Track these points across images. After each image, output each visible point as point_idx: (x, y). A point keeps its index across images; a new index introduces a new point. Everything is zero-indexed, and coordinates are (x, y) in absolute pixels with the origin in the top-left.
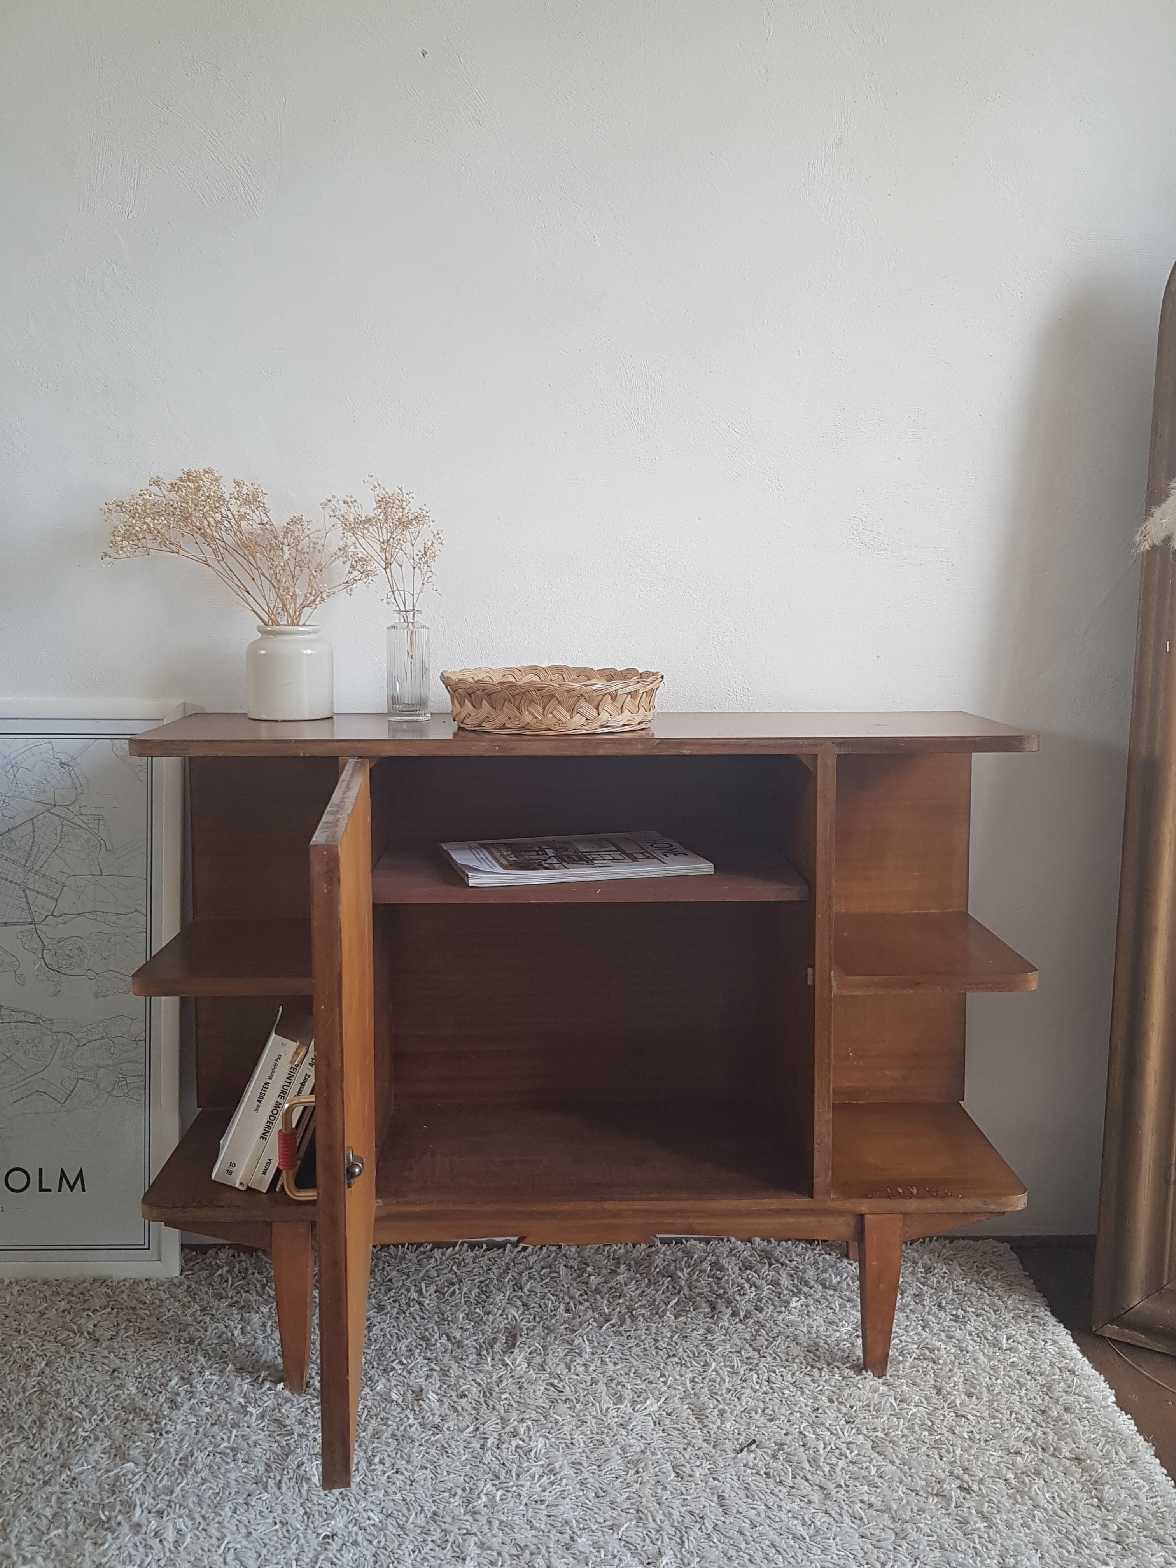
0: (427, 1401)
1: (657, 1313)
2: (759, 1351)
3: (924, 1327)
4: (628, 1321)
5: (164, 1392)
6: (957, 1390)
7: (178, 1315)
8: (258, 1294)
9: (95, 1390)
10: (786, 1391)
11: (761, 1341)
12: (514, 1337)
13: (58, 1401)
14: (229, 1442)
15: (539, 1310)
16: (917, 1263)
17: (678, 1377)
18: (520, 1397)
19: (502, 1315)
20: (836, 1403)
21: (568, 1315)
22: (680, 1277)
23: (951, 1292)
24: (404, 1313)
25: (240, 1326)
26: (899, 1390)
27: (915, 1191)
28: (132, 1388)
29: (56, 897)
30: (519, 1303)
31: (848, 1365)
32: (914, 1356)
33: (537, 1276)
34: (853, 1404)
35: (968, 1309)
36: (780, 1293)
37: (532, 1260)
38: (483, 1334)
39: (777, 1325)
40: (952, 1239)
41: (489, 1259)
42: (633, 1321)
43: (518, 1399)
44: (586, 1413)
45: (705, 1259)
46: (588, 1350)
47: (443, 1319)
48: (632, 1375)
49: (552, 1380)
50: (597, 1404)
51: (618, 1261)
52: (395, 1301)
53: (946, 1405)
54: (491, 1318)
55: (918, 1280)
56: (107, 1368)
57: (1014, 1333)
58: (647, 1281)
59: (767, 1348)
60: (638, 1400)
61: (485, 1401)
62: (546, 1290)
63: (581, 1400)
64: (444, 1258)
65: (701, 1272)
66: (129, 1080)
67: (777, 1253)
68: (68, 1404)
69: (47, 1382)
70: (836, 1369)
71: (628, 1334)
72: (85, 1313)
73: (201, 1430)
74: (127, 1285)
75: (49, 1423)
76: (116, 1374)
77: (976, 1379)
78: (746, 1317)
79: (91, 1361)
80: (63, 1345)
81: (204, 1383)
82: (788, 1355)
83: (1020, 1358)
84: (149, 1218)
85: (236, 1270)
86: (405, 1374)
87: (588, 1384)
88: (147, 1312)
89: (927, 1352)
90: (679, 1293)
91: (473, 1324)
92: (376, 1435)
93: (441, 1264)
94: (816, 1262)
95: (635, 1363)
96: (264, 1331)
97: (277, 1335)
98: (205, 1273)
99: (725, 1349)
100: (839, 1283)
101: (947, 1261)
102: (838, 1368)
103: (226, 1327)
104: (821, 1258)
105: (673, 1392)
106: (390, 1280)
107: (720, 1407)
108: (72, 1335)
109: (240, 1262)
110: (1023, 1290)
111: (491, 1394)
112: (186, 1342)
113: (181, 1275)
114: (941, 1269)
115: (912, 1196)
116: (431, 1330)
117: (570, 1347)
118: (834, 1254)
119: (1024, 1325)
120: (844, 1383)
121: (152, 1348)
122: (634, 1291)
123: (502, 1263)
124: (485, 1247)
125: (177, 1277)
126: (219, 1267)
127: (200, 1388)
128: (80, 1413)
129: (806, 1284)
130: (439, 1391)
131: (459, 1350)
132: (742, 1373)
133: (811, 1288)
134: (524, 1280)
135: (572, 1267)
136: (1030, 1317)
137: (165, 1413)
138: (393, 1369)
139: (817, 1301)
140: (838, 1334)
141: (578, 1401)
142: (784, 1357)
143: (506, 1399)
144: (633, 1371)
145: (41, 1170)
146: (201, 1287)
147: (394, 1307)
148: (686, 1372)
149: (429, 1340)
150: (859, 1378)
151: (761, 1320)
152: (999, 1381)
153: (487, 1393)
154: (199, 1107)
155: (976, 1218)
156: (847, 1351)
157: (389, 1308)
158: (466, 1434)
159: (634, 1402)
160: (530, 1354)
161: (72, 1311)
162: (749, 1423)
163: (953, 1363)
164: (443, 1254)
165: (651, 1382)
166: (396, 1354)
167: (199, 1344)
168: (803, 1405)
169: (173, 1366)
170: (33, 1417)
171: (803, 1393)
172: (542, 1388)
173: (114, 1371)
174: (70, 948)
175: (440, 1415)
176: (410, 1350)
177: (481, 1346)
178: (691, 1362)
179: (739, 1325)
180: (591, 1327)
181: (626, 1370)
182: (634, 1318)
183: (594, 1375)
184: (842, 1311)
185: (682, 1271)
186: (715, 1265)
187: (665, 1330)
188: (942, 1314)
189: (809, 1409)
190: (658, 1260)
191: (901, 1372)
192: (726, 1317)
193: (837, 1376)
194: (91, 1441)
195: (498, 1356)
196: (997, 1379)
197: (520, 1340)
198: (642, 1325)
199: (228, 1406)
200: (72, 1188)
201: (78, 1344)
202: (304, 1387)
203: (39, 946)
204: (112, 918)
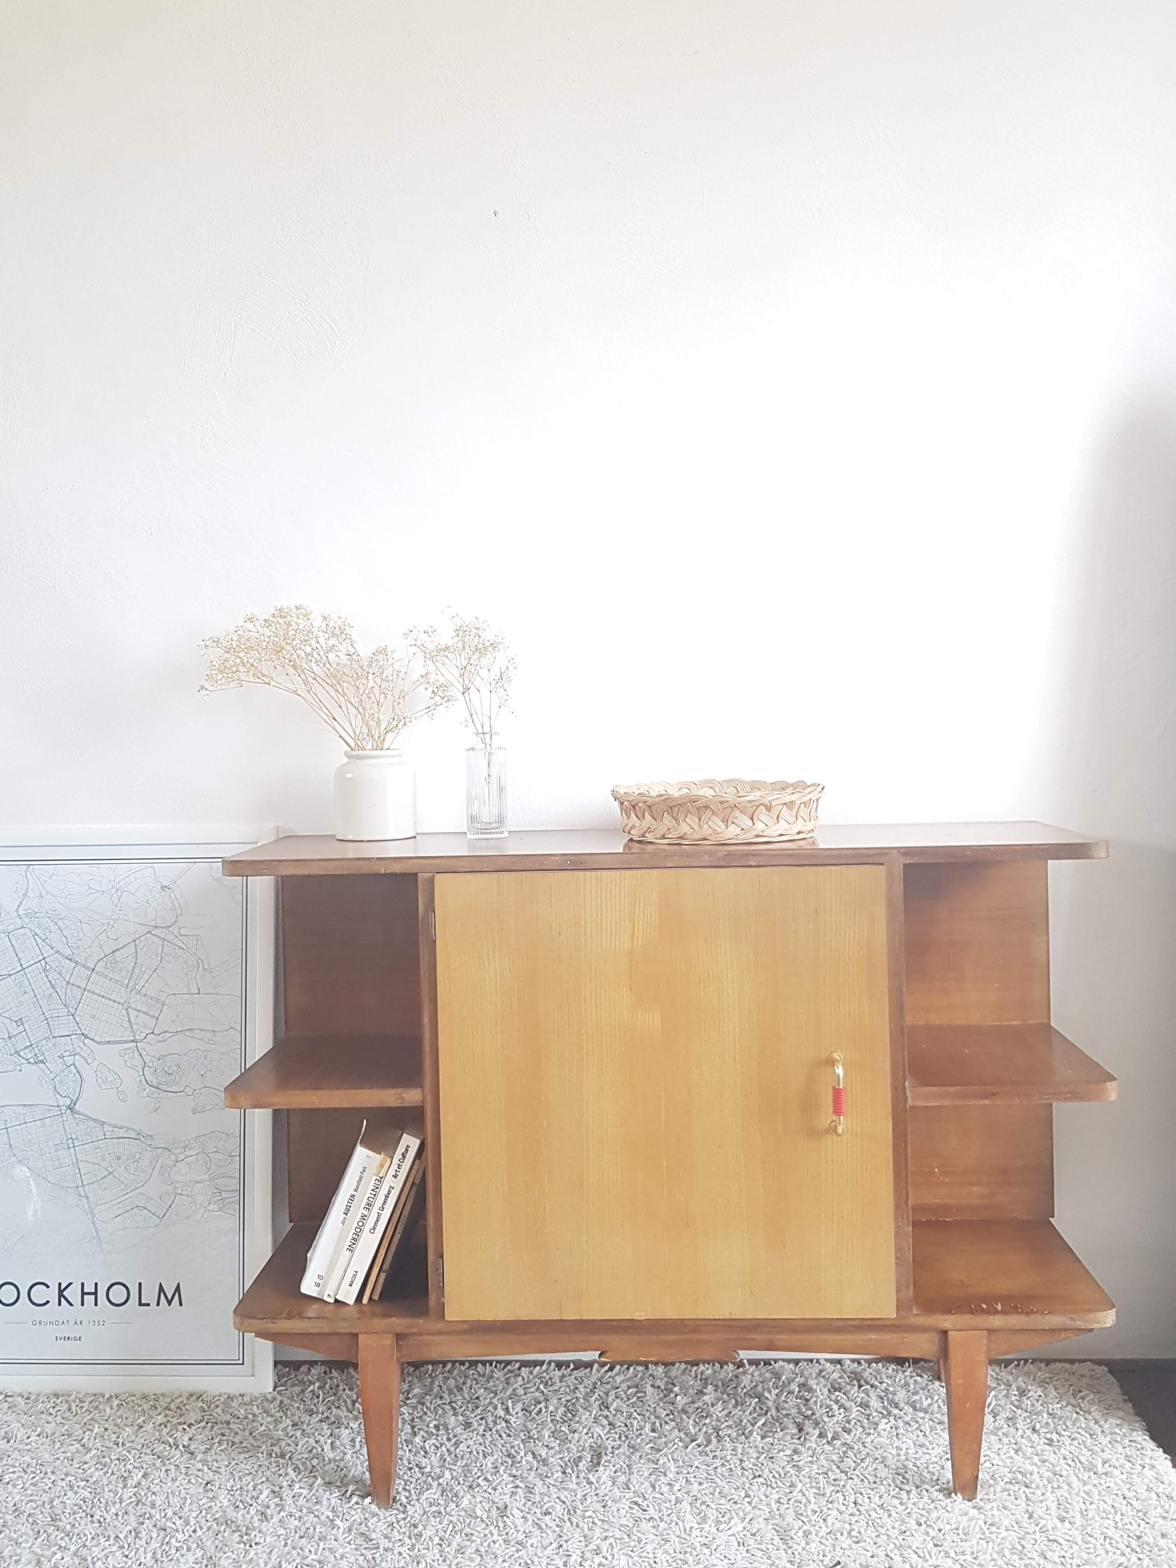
0: (511, 1518)
1: (743, 1434)
2: (846, 1473)
3: (1017, 1451)
4: (714, 1441)
5: (255, 1504)
6: (1049, 1515)
7: (270, 1430)
8: (348, 1410)
9: (189, 1502)
10: (873, 1513)
11: (849, 1462)
12: (599, 1456)
13: (153, 1512)
14: (316, 1554)
15: (625, 1429)
16: (1011, 1386)
17: (763, 1498)
18: (604, 1515)
19: (587, 1433)
20: (924, 1526)
21: (654, 1434)
22: (767, 1398)
23: (1045, 1415)
24: (491, 1430)
25: (329, 1441)
26: (989, 1514)
27: (999, 1307)
28: (224, 1500)
29: (156, 1015)
30: (605, 1422)
31: (937, 1487)
32: (1006, 1479)
33: (624, 1396)
34: (942, 1527)
35: (1063, 1433)
36: (869, 1415)
37: (618, 1379)
38: (569, 1452)
39: (865, 1447)
40: (1048, 1362)
41: (576, 1379)
42: (719, 1441)
43: (602, 1517)
44: (670, 1532)
45: (793, 1381)
46: (673, 1469)
47: (529, 1437)
48: (716, 1494)
49: (636, 1499)
50: (680, 1523)
51: (705, 1381)
52: (482, 1419)
53: (1037, 1529)
54: (576, 1436)
55: (1012, 1403)
56: (200, 1481)
57: (1110, 1457)
58: (733, 1401)
59: (854, 1470)
60: (722, 1520)
61: (569, 1519)
62: (632, 1410)
63: (665, 1519)
64: (531, 1377)
65: (789, 1393)
66: (224, 1195)
67: (866, 1374)
68: (163, 1515)
69: (143, 1494)
70: (924, 1492)
71: (714, 1454)
72: (181, 1427)
73: (289, 1542)
74: (222, 1400)
75: (144, 1533)
76: (209, 1486)
77: (1069, 1504)
78: (833, 1438)
79: (186, 1474)
80: (159, 1457)
81: (294, 1497)
82: (876, 1477)
83: (1116, 1483)
84: (242, 1329)
85: (327, 1386)
86: (490, 1490)
87: (673, 1503)
88: (241, 1427)
89: (1020, 1476)
90: (766, 1413)
91: (558, 1442)
92: (460, 1550)
93: (528, 1382)
94: (907, 1384)
95: (720, 1483)
96: (354, 1446)
97: (365, 1451)
98: (297, 1389)
99: (811, 1470)
100: (930, 1405)
101: (1043, 1384)
102: (927, 1491)
103: (317, 1442)
104: (912, 1381)
105: (758, 1512)
106: (478, 1398)
107: (805, 1528)
108: (168, 1448)
109: (331, 1378)
110: (1121, 1413)
111: (575, 1512)
112: (277, 1457)
113: (274, 1390)
114: (1035, 1392)
115: (996, 1312)
116: (516, 1448)
117: (656, 1466)
118: (926, 1376)
119: (1120, 1450)
120: (932, 1506)
121: (245, 1461)
122: (720, 1412)
123: (589, 1382)
124: (572, 1366)
125: (270, 1393)
126: (312, 1383)
127: (289, 1501)
128: (174, 1523)
129: (896, 1406)
130: (523, 1508)
131: (545, 1468)
132: (828, 1495)
133: (901, 1410)
134: (610, 1399)
135: (659, 1387)
136: (1127, 1442)
137: (255, 1525)
138: (478, 1485)
139: (907, 1423)
140: (928, 1457)
141: (662, 1520)
142: (871, 1479)
143: (590, 1517)
144: (718, 1490)
145: (140, 1284)
146: (293, 1403)
147: (480, 1425)
148: (771, 1493)
149: (514, 1457)
150: (948, 1501)
151: (849, 1442)
152: (1094, 1506)
153: (571, 1511)
154: (291, 1222)
155: (1063, 1335)
156: (937, 1474)
157: (476, 1424)
158: (548, 1552)
159: (718, 1522)
160: (615, 1472)
161: (168, 1424)
162: (834, 1546)
163: (1045, 1487)
164: (531, 1373)
165: (736, 1503)
166: (482, 1471)
167: (290, 1458)
168: (890, 1528)
169: (264, 1479)
170: (129, 1528)
171: (890, 1516)
172: (627, 1507)
173: (207, 1484)
174: (168, 1064)
175: (524, 1532)
176: (496, 1467)
177: (566, 1465)
178: (776, 1483)
179: (826, 1446)
180: (676, 1446)
181: (711, 1490)
182: (719, 1438)
183: (678, 1495)
184: (932, 1433)
185: (770, 1392)
186: (803, 1386)
187: (751, 1451)
188: (1035, 1437)
189: (896, 1531)
190: (746, 1381)
191: (991, 1496)
192: (813, 1438)
193: (926, 1499)
194: (184, 1551)
195: (583, 1474)
196: (1091, 1503)
197: (605, 1458)
198: (728, 1445)
199: (316, 1519)
200: (169, 1302)
201: (173, 1457)
202: (391, 1502)
203: (139, 1063)
204: (210, 1035)
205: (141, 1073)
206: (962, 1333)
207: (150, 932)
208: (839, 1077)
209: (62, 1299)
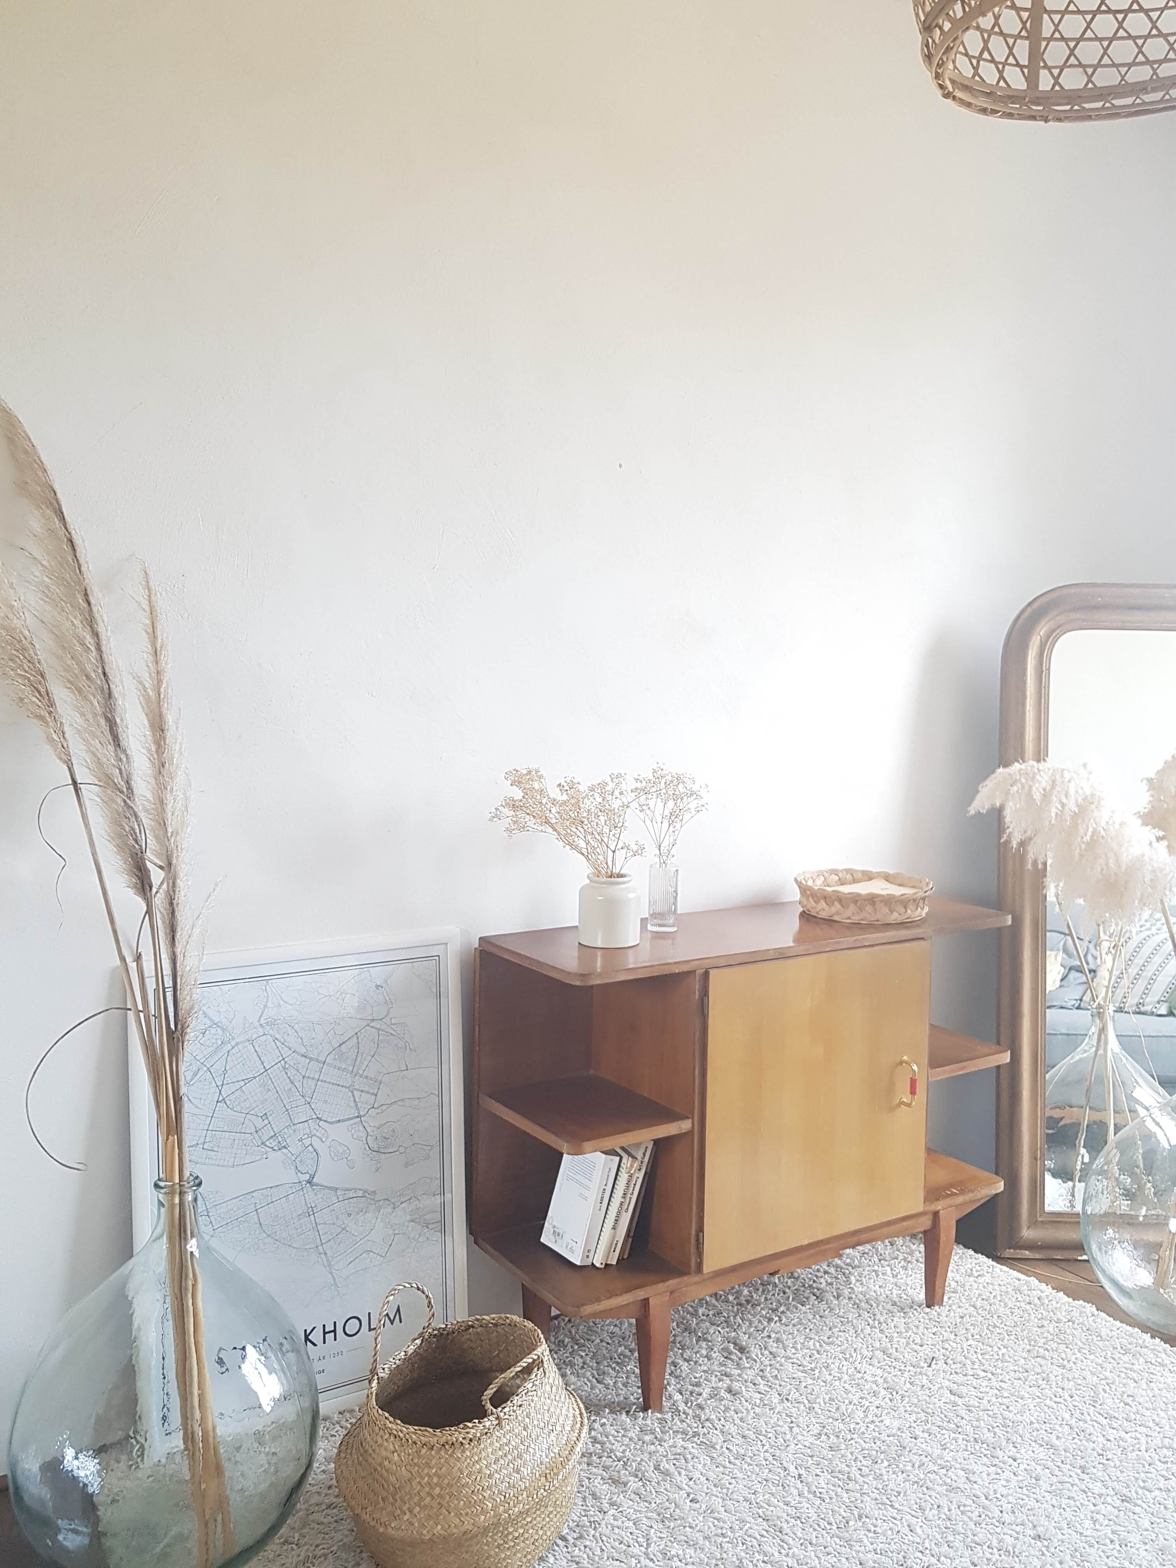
27: (955, 1191)
29: (375, 1093)
66: (430, 1227)
115: (956, 1194)
145: (369, 1314)
174: (386, 1131)
200: (392, 1322)
203: (364, 1134)
204: (416, 1102)
205: (365, 1142)
207: (368, 1025)
208: (915, 1071)
209: (308, 1343)
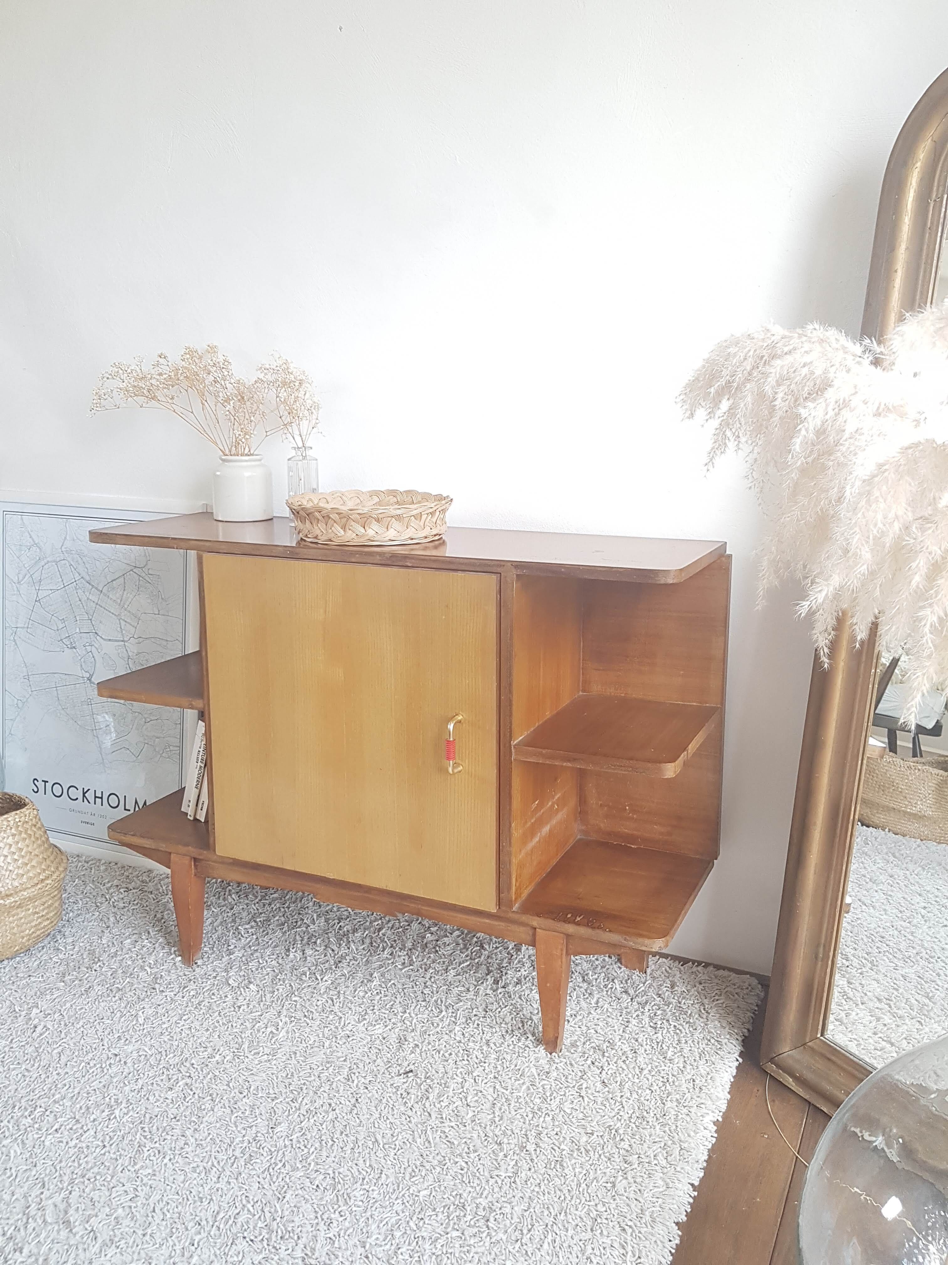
10: (473, 1045)
27: (578, 919)
29: (136, 626)
40: (719, 968)
66: (171, 748)
145: (125, 796)
150: (537, 1047)
191: (569, 1054)
202: (190, 961)
203: (126, 656)
204: (164, 643)
205: (127, 662)
206: (547, 932)
207: (132, 570)
208: (450, 732)
209: (85, 799)
